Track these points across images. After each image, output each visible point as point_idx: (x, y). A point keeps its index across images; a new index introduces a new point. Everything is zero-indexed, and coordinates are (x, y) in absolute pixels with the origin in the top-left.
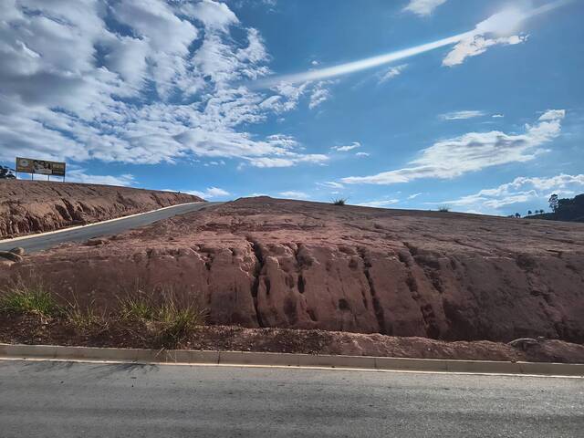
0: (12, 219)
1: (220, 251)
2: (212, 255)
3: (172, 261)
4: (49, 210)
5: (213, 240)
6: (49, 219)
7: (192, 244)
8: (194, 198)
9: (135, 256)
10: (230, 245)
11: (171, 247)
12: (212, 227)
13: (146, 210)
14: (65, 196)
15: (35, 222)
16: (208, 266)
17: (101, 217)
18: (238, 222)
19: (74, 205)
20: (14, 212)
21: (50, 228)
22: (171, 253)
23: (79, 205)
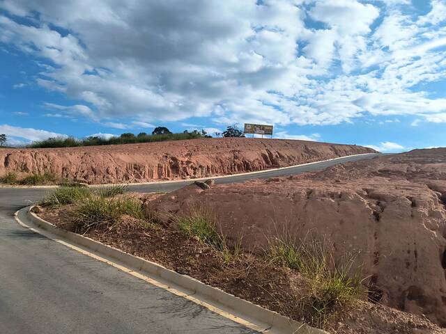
0: (234, 161)
1: (394, 199)
2: (383, 203)
3: (332, 205)
4: (257, 157)
5: (384, 186)
6: (256, 163)
7: (360, 188)
8: (369, 150)
9: (294, 195)
10: (407, 193)
11: (333, 190)
12: (384, 173)
13: (325, 159)
14: (269, 147)
15: (248, 164)
16: (377, 217)
17: (291, 163)
18: (415, 170)
19: (273, 154)
20: (236, 157)
21: (257, 169)
22: (332, 195)
23: (277, 154)
